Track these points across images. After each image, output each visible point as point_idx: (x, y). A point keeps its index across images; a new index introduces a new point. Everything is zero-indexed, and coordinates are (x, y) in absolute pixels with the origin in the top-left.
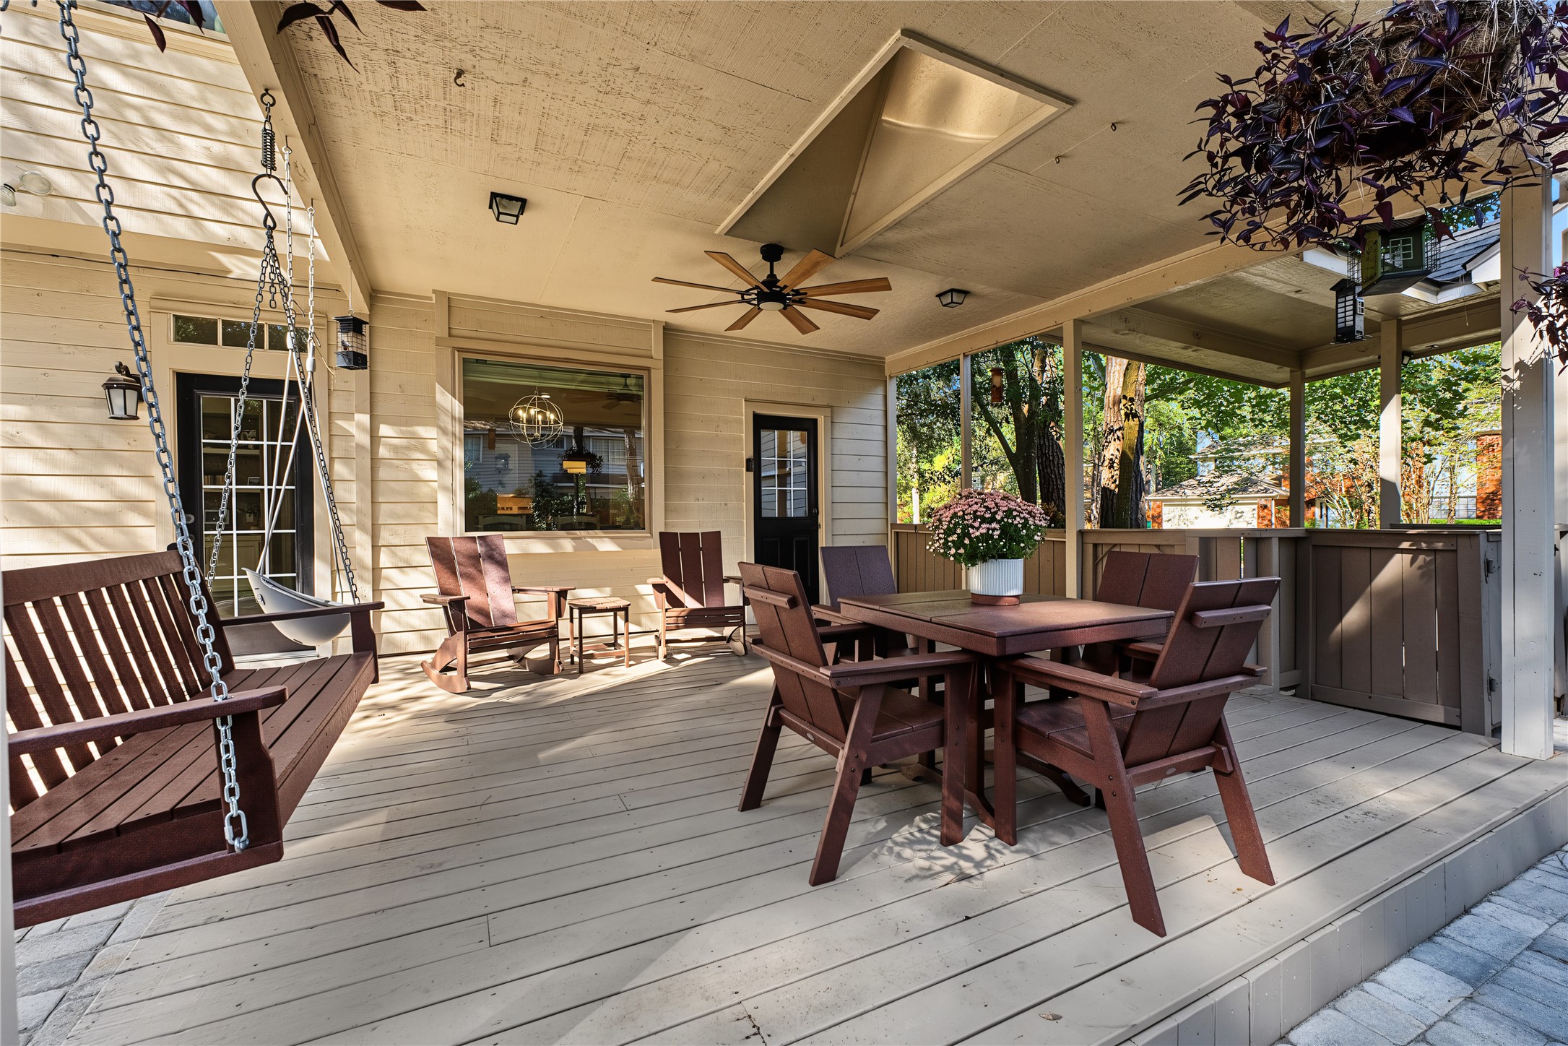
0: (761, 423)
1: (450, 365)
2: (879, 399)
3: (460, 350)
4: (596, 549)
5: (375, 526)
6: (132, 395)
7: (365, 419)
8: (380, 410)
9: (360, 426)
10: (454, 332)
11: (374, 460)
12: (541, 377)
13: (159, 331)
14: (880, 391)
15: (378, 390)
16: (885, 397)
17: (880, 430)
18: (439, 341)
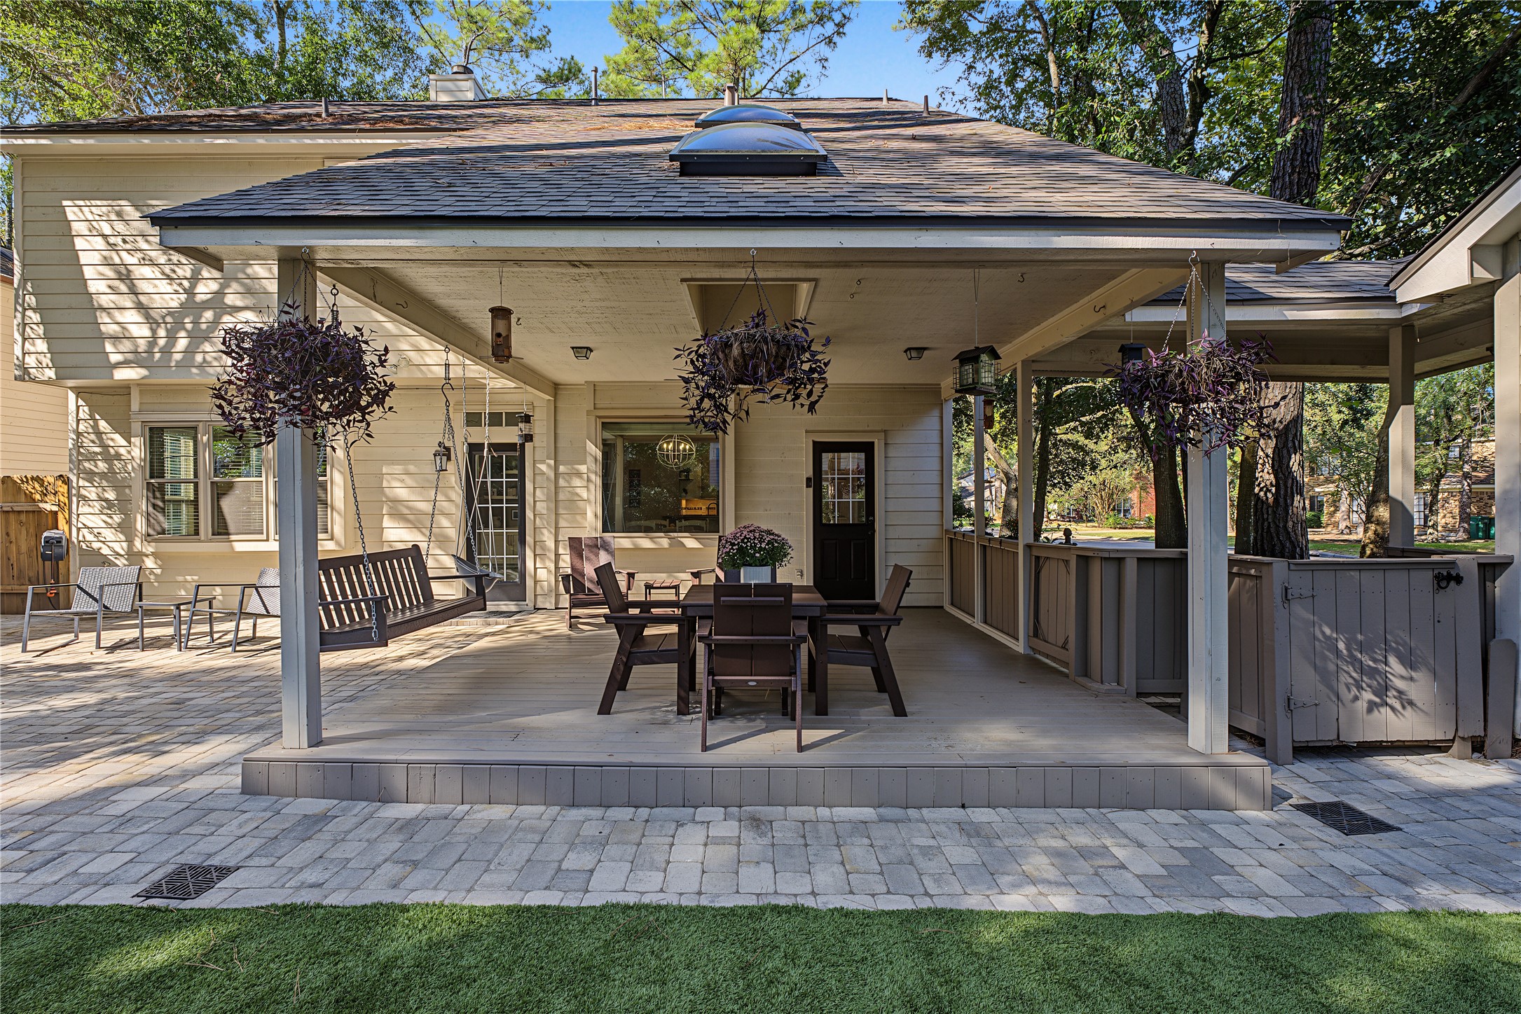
0: (820, 449)
1: (594, 427)
2: (936, 421)
3: (600, 417)
4: (684, 546)
5: (557, 528)
6: (445, 458)
7: (552, 462)
8: (560, 458)
9: (549, 465)
10: (597, 406)
11: (557, 487)
12: (651, 429)
13: (458, 420)
14: (936, 413)
15: (558, 445)
16: (941, 418)
17: (937, 447)
18: (588, 413)
